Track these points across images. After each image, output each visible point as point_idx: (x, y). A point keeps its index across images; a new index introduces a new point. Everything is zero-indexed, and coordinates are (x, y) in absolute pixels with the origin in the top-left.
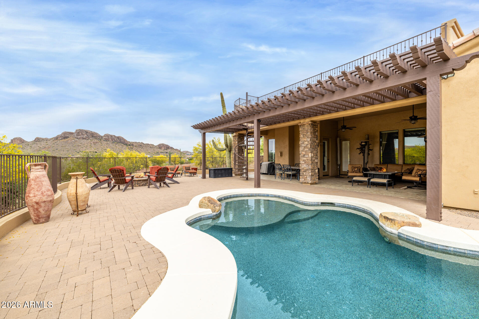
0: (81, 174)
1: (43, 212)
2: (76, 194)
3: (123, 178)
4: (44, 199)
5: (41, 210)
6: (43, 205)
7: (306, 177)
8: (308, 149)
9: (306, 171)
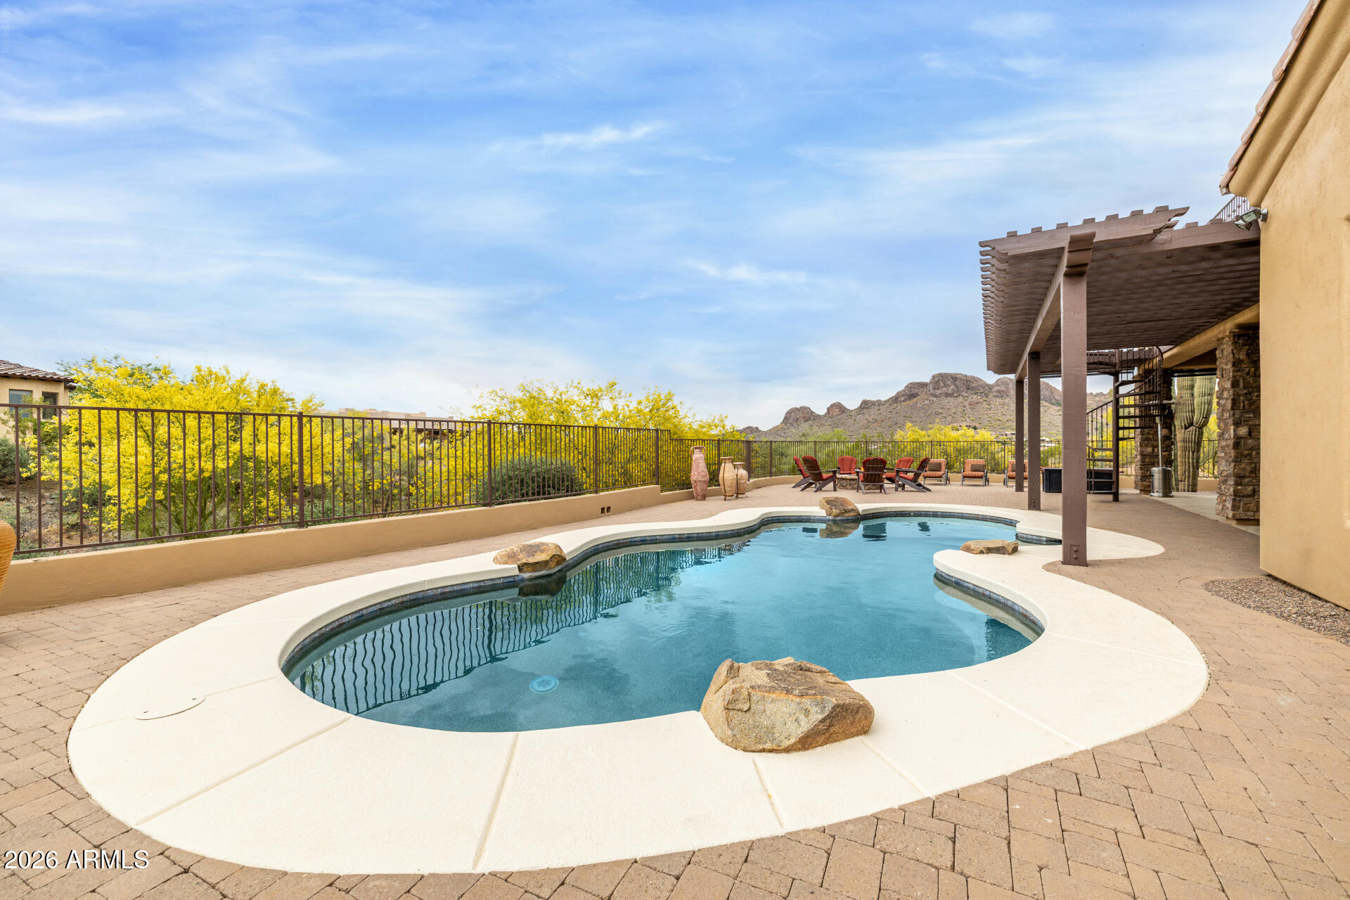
0: (729, 459)
1: (699, 490)
2: (724, 478)
3: (817, 472)
4: (700, 478)
5: (698, 488)
6: (698, 483)
7: (1225, 501)
8: (1228, 415)
9: (1226, 481)
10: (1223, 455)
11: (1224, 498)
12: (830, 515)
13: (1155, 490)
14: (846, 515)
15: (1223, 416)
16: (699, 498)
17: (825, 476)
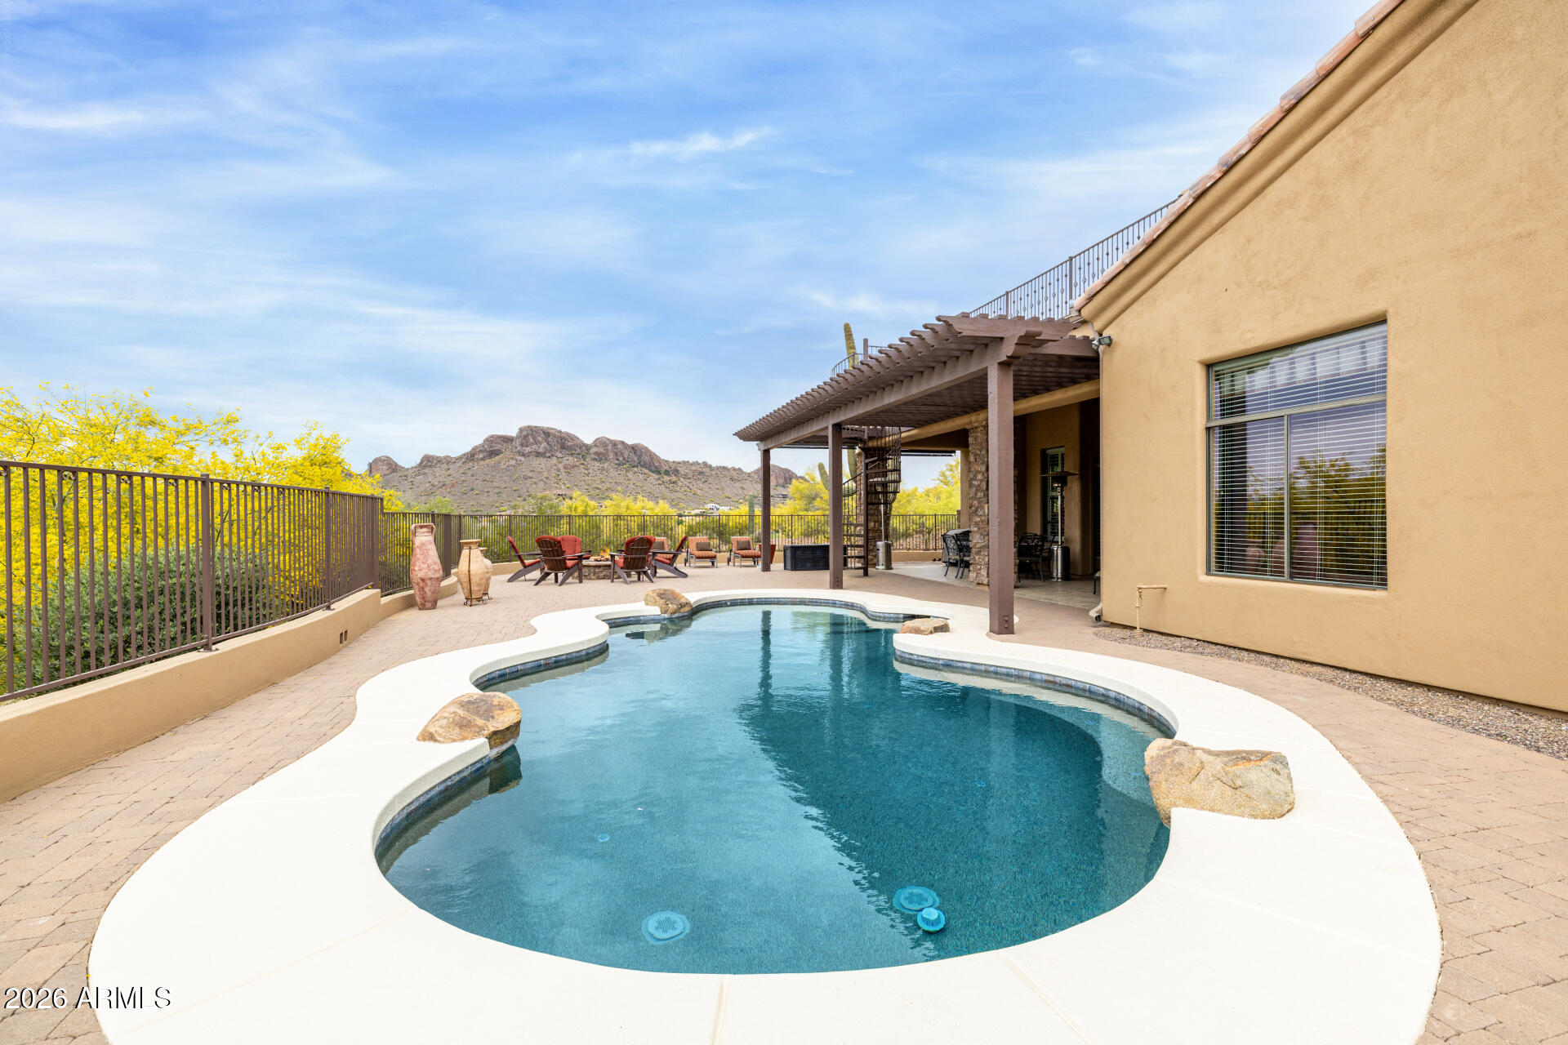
0: (476, 543)
1: (429, 594)
2: (469, 571)
3: (560, 558)
4: (431, 575)
5: (427, 589)
6: (429, 582)
7: (980, 569)
8: (982, 494)
9: (980, 552)
10: (976, 529)
11: (979, 567)
12: (665, 612)
13: (880, 563)
14: (682, 610)
15: (976, 495)
16: (428, 605)
17: (569, 563)
